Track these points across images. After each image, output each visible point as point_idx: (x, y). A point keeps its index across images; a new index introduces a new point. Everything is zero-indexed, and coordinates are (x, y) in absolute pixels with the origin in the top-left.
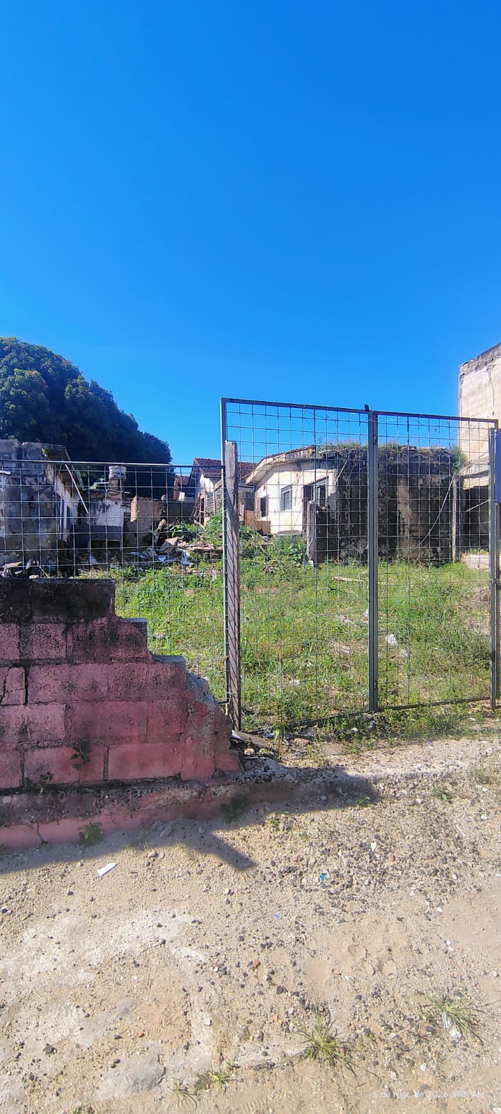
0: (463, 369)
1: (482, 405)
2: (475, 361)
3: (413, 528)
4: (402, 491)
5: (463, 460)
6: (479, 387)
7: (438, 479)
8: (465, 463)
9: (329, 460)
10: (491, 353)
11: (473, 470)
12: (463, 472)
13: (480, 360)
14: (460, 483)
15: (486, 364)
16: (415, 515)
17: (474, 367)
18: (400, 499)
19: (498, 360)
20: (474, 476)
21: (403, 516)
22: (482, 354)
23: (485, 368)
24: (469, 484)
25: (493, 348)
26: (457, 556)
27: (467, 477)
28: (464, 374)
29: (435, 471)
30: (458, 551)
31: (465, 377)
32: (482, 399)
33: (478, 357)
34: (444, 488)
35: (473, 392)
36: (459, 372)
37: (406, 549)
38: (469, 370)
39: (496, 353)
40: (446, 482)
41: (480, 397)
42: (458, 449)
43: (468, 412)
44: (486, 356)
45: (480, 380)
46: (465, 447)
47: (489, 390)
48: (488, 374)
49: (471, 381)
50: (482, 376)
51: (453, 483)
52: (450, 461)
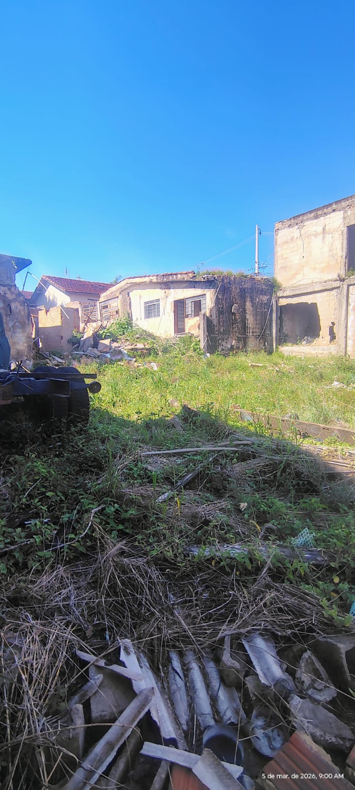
0: (278, 225)
1: (294, 251)
2: (288, 221)
3: (254, 330)
4: (248, 305)
6: (291, 239)
7: (265, 298)
8: (279, 287)
9: (209, 283)
10: (301, 217)
11: (287, 293)
12: (280, 294)
13: (292, 221)
14: (277, 302)
15: (297, 224)
16: (255, 322)
17: (287, 225)
18: (247, 312)
19: (307, 222)
20: (287, 297)
21: (249, 322)
22: (294, 217)
23: (297, 227)
24: (283, 302)
25: (304, 214)
26: (276, 347)
27: (283, 297)
28: (278, 229)
29: (263, 292)
30: (276, 345)
31: (280, 232)
32: (294, 247)
33: (291, 219)
34: (268, 305)
35: (287, 242)
36: (274, 227)
37: (252, 343)
38: (283, 227)
39: (305, 218)
40: (270, 300)
41: (292, 245)
42: (275, 278)
43: (283, 255)
44: (297, 219)
45: (292, 235)
46: (280, 277)
47: (300, 242)
48: (299, 231)
49: (284, 234)
50: (294, 231)
51: (274, 301)
52: (272, 286)
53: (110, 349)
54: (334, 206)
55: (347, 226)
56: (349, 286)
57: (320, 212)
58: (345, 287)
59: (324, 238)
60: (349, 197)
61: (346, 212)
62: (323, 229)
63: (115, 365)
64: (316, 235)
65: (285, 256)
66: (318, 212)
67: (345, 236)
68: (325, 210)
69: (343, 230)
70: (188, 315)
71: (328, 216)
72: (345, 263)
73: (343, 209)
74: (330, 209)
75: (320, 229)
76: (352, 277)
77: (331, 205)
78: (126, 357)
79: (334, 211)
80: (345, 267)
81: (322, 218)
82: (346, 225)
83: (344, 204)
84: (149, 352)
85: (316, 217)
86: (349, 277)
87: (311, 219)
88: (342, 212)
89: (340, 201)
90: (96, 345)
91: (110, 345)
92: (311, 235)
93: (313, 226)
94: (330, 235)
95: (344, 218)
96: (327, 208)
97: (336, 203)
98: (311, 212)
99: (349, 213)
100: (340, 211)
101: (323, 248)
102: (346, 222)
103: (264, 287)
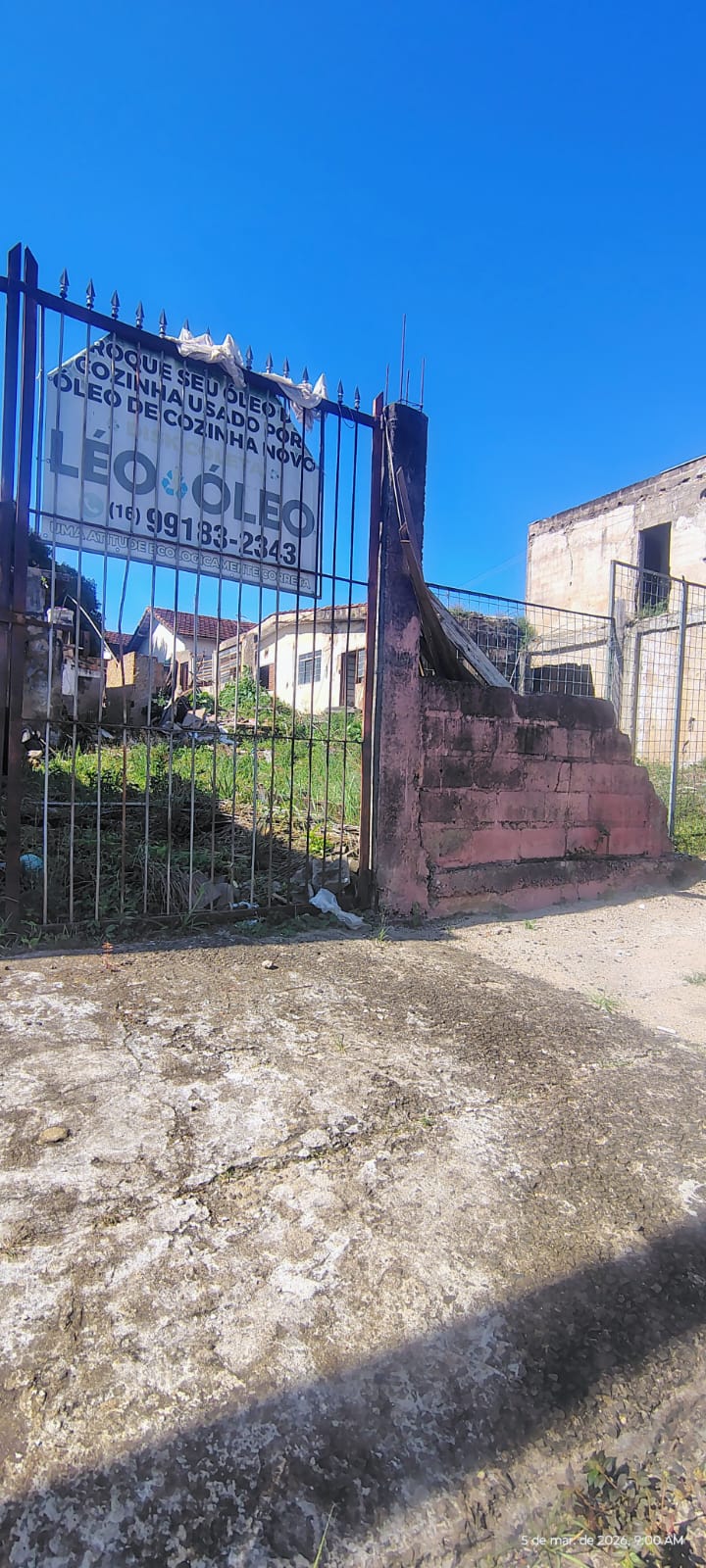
0: (533, 528)
1: (556, 573)
2: (549, 520)
5: (532, 634)
6: (554, 552)
7: (504, 654)
8: (532, 637)
10: (569, 515)
11: (545, 646)
12: (532, 647)
13: (556, 521)
14: (528, 661)
15: (563, 526)
17: (547, 529)
19: (578, 524)
20: (545, 653)
22: (558, 515)
23: (562, 531)
24: (538, 662)
25: (573, 510)
27: (537, 654)
28: (534, 535)
29: (501, 644)
31: (536, 539)
32: (558, 566)
33: (553, 517)
34: (511, 665)
35: (546, 557)
36: (527, 532)
38: (541, 530)
39: (576, 516)
40: (512, 658)
41: (555, 563)
42: (524, 620)
43: (539, 579)
44: (563, 517)
45: (555, 544)
46: (534, 619)
47: (566, 558)
48: (565, 538)
49: (544, 544)
50: (557, 539)
51: (521, 661)
52: (516, 635)
53: (202, 725)
54: (620, 497)
55: (640, 531)
56: (639, 635)
57: (598, 507)
58: (634, 635)
59: (603, 550)
60: (643, 482)
61: (638, 506)
62: (603, 536)
63: (201, 749)
64: (591, 545)
65: (542, 582)
66: (595, 506)
67: (636, 548)
68: (606, 503)
69: (633, 536)
70: (360, 679)
71: (611, 513)
72: (636, 595)
73: (634, 501)
74: (614, 503)
75: (597, 536)
76: (646, 619)
77: (615, 494)
78: (224, 739)
79: (620, 504)
80: (636, 601)
81: (601, 517)
82: (638, 529)
83: (635, 493)
84: (274, 734)
85: (593, 515)
86: (641, 619)
87: (585, 518)
88: (633, 506)
89: (629, 488)
90: (180, 717)
91: (204, 718)
92: (584, 546)
93: (586, 530)
94: (614, 545)
95: (636, 517)
96: (609, 500)
97: (623, 490)
98: (584, 506)
99: (643, 509)
100: (629, 504)
101: (601, 568)
102: (639, 523)
103: (502, 634)
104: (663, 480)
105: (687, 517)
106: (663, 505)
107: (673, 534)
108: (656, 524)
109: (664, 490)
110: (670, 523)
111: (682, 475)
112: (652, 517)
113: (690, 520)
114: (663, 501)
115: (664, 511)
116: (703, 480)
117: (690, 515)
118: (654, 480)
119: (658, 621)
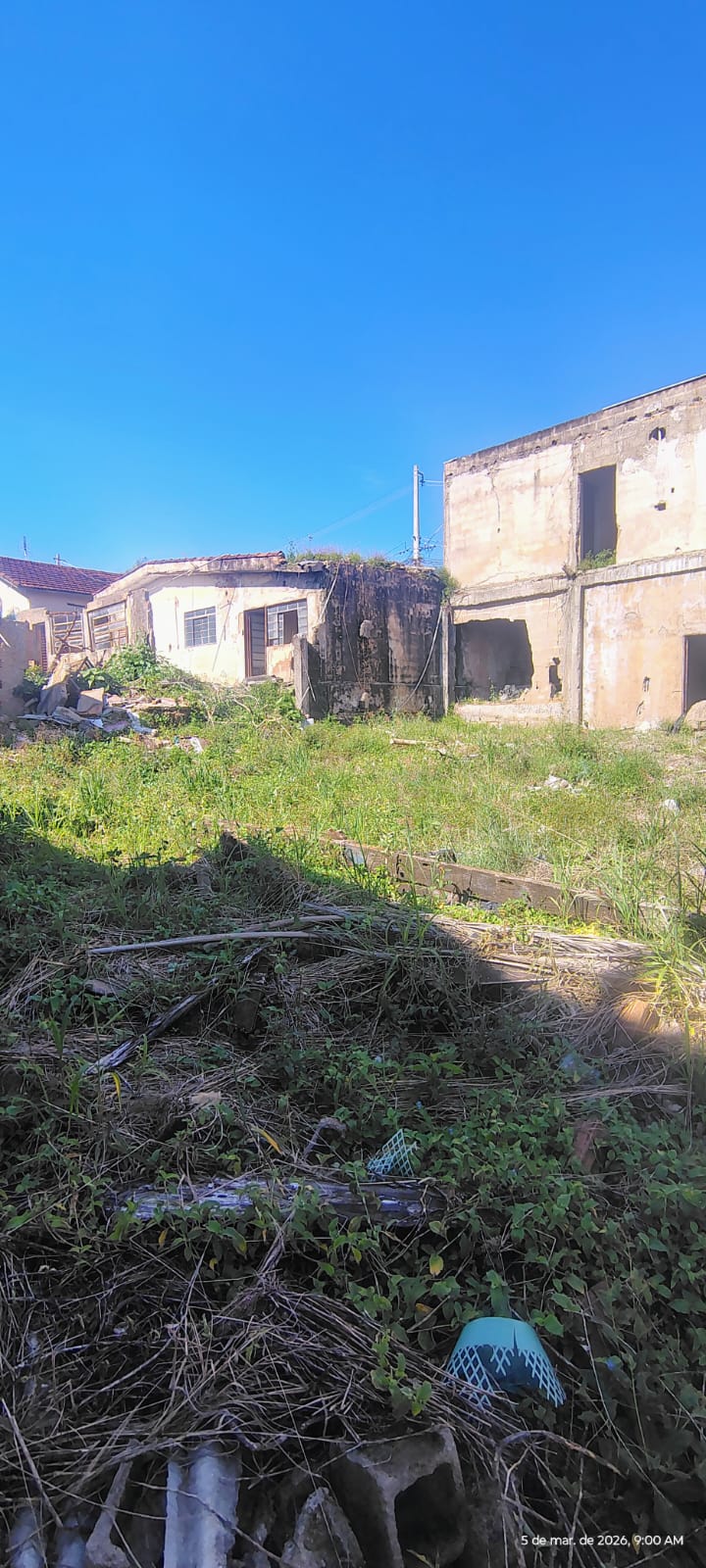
0: (450, 467)
1: (481, 518)
2: (468, 459)
3: (405, 672)
4: (393, 622)
5: (454, 586)
6: (476, 495)
7: (426, 609)
8: (455, 589)
9: (314, 577)
10: (493, 453)
11: (470, 600)
12: (455, 601)
13: (477, 459)
14: (451, 616)
15: (486, 465)
16: (407, 655)
17: (467, 468)
18: (391, 635)
19: (505, 464)
20: (470, 607)
21: (394, 656)
22: (480, 452)
23: (486, 471)
24: (462, 617)
25: (498, 447)
26: (449, 706)
27: (461, 608)
28: (451, 474)
29: (422, 598)
30: (450, 702)
31: (454, 479)
32: (482, 510)
33: (474, 455)
34: (433, 621)
35: (467, 500)
36: (443, 471)
37: (401, 697)
38: (459, 470)
39: (501, 454)
40: (436, 613)
41: (478, 506)
42: (445, 571)
43: (460, 525)
44: (486, 456)
45: (477, 486)
46: (456, 569)
47: (492, 501)
48: (489, 479)
49: (462, 485)
50: (481, 480)
51: (443, 614)
52: (439, 586)
53: (104, 709)
54: (555, 435)
55: (579, 474)
56: (584, 588)
57: (528, 445)
58: (577, 590)
59: (535, 494)
60: (581, 419)
61: (575, 447)
62: (536, 478)
63: (112, 743)
64: (522, 489)
65: (464, 528)
66: (525, 443)
67: (576, 493)
68: (538, 440)
69: (571, 480)
70: (272, 640)
71: (545, 453)
72: (577, 544)
73: (571, 440)
74: (546, 440)
75: (529, 478)
76: (589, 571)
77: (548, 431)
78: (137, 726)
79: (554, 443)
80: (577, 551)
81: (533, 457)
82: (578, 471)
83: (572, 431)
84: (190, 715)
85: (522, 454)
86: (585, 570)
87: (512, 457)
88: (570, 446)
89: (565, 425)
90: (72, 701)
91: (104, 699)
92: (512, 489)
93: (516, 470)
94: (549, 489)
95: (574, 458)
96: (541, 438)
98: (511, 444)
99: (582, 449)
100: (565, 444)
101: (535, 513)
102: (577, 465)
103: (424, 587)
104: (605, 417)
105: (635, 459)
106: (606, 446)
107: (619, 478)
108: (599, 466)
109: (606, 428)
110: (615, 466)
111: (627, 412)
112: (594, 459)
113: (637, 463)
114: (606, 441)
115: (607, 452)
116: (652, 420)
117: (638, 457)
118: (594, 417)
119: (603, 573)
